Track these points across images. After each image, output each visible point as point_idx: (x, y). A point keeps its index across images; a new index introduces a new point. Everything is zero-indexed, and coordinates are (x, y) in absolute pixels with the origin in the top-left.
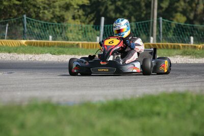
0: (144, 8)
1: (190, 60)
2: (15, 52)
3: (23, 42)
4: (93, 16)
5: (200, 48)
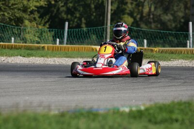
0: (94, 10)
4: (48, 17)
5: (156, 51)
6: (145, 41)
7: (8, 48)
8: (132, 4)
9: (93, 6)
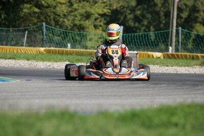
2: (34, 60)
3: (42, 49)
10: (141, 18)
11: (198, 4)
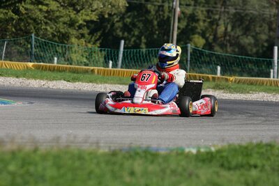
0: (156, 27)
1: (224, 94)
2: (24, 77)
3: (30, 64)
4: (99, 34)
5: (232, 81)
6: (219, 68)
7: (50, 70)
8: (204, 21)
9: (155, 23)
10: (131, 26)
11: (197, 13)
